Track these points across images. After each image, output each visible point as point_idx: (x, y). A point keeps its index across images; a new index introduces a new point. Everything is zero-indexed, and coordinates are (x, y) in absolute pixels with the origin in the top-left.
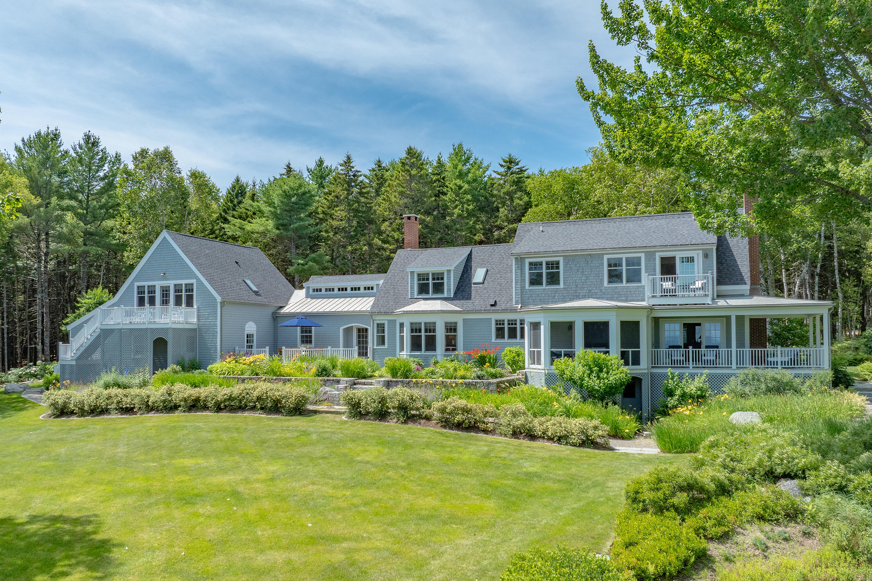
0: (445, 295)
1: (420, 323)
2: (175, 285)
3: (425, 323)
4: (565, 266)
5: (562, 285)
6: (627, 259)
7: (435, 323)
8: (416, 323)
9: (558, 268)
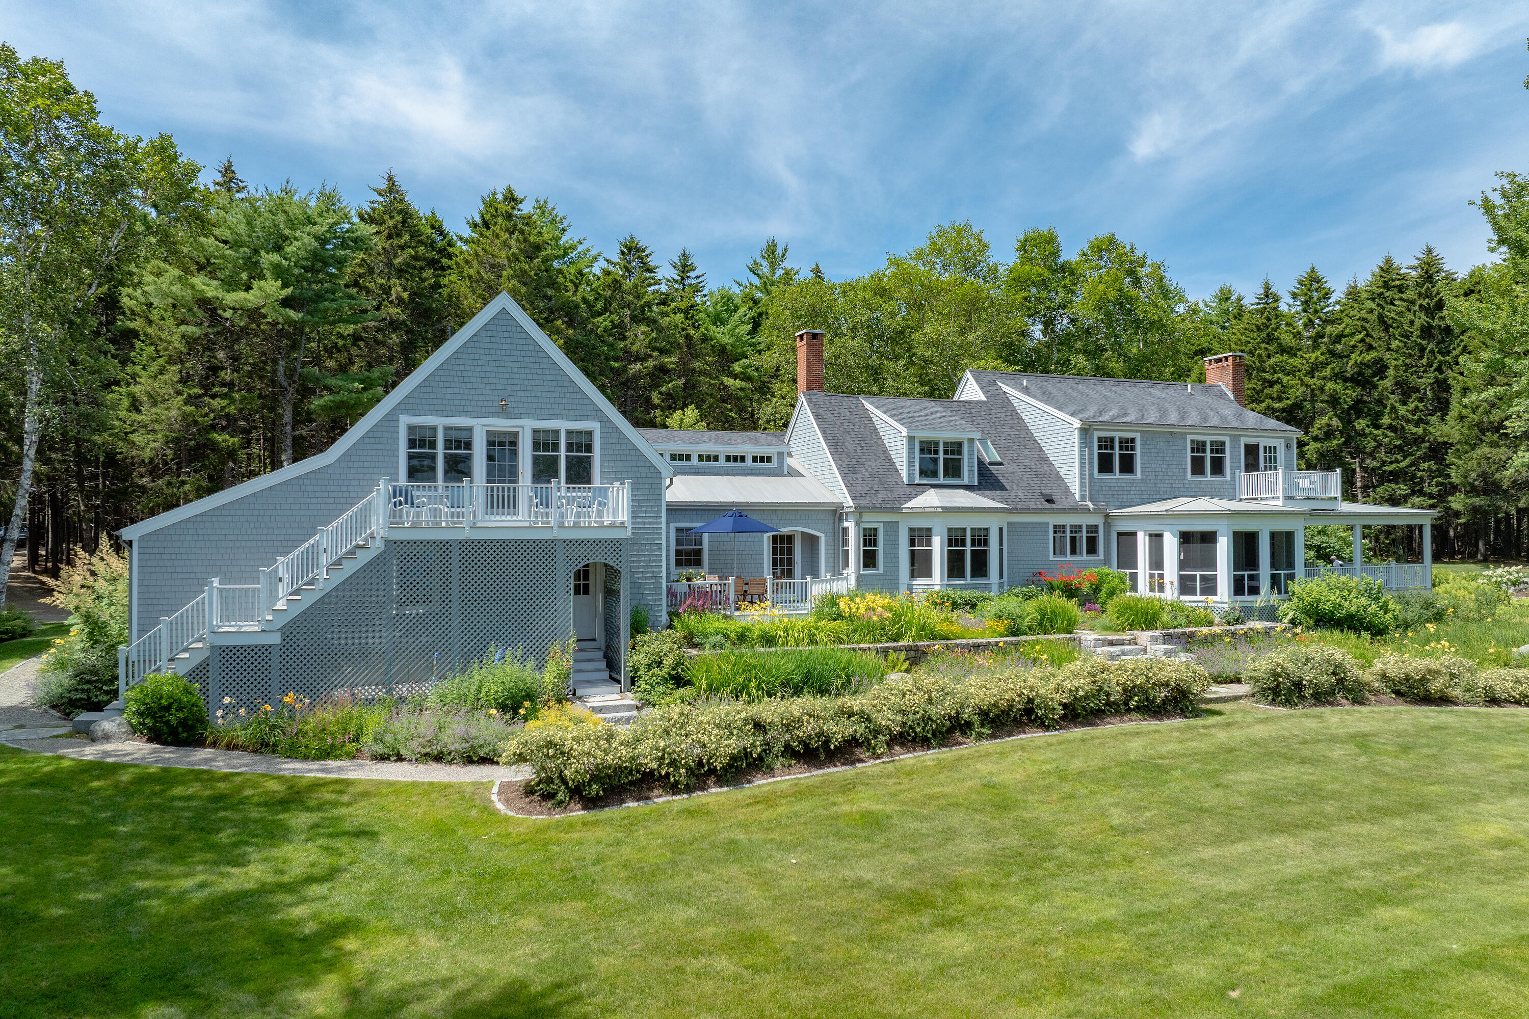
0: (966, 481)
1: (964, 530)
2: (535, 432)
3: (972, 529)
4: (1144, 444)
5: (1139, 475)
6: (1212, 443)
7: (987, 529)
8: (957, 529)
9: (1133, 448)
